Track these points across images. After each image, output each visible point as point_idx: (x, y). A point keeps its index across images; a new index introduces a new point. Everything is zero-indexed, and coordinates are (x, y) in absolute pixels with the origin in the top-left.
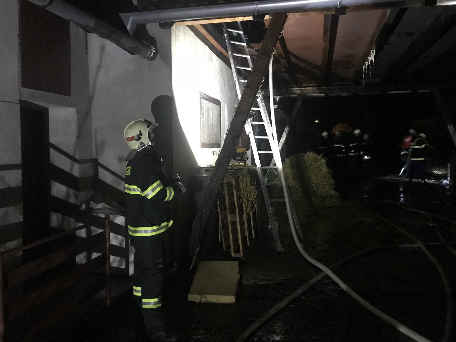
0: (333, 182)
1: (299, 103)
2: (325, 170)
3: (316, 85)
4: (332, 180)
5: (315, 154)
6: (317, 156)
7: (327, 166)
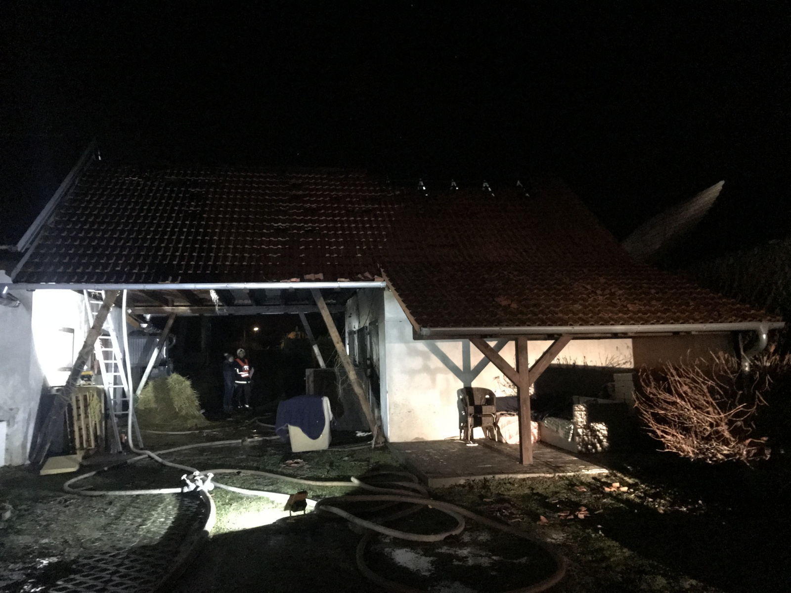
0: (197, 404)
1: (171, 322)
2: (189, 391)
3: (189, 304)
4: (197, 401)
5: (179, 376)
6: (181, 378)
7: (191, 387)
